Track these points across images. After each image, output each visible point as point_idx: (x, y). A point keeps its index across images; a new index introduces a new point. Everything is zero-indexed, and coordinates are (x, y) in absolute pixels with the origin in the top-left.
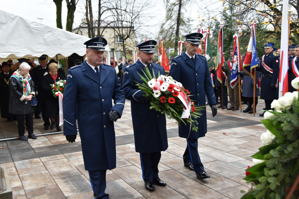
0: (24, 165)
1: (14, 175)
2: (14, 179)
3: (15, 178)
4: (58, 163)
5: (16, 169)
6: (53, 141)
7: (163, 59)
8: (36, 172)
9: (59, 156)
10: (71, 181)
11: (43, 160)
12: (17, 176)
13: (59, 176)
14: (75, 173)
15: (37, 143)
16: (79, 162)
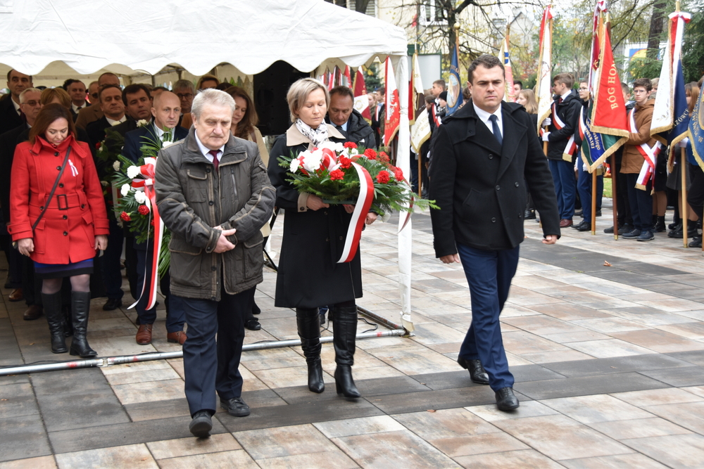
0: (91, 468)
7: (604, 86)
9: (220, 441)
11: (158, 451)
15: (137, 386)
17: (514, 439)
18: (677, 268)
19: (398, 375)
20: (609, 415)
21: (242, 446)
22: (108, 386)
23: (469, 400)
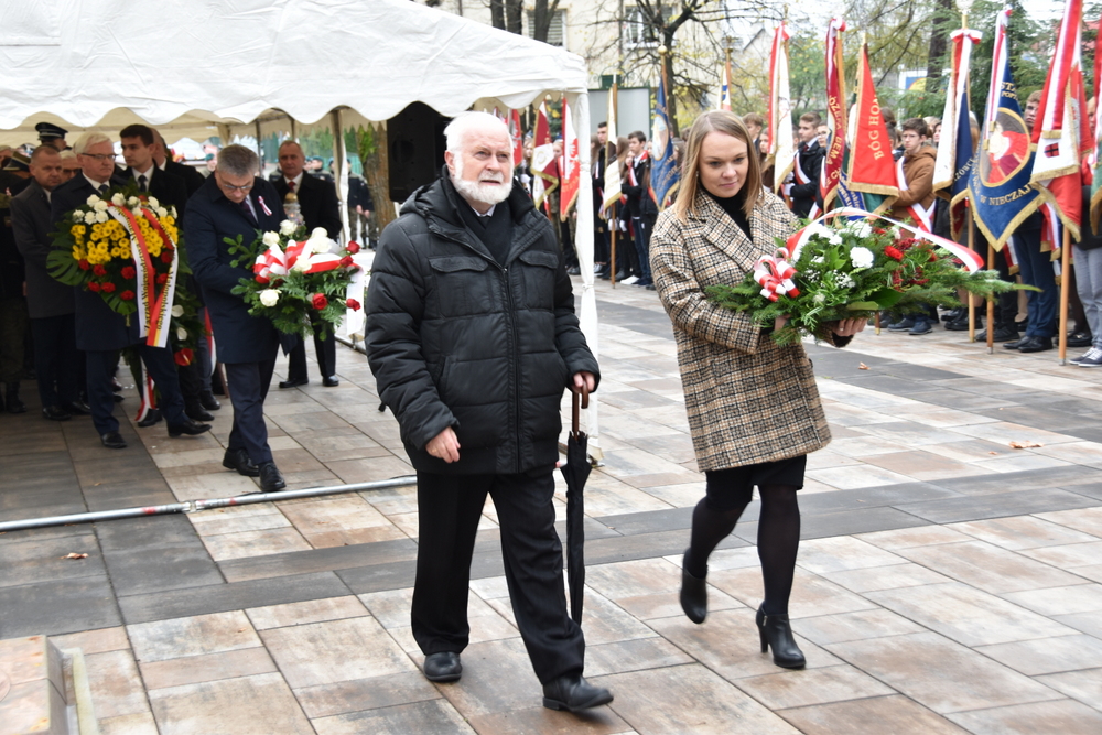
0: (171, 642)
1: (124, 690)
2: (125, 711)
3: (128, 704)
4: (329, 636)
5: (137, 661)
6: (313, 531)
7: (864, 128)
8: (225, 681)
9: (339, 606)
10: (391, 729)
11: (261, 620)
12: (138, 695)
13: (335, 701)
14: (408, 693)
15: (235, 537)
17: (725, 595)
18: (955, 370)
20: (850, 562)
21: (370, 611)
22: (196, 538)
23: (670, 548)
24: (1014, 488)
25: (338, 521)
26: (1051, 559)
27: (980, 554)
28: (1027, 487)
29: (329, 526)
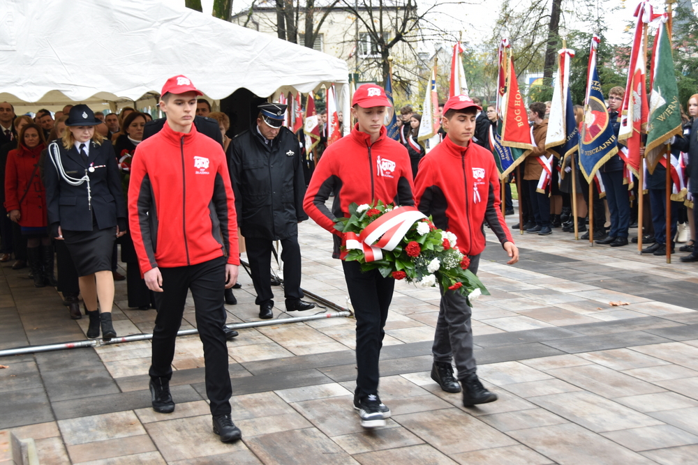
0: (87, 431)
1: (57, 464)
4: (190, 427)
5: (64, 444)
7: (511, 107)
8: (124, 458)
9: (195, 407)
11: (145, 416)
15: (126, 363)
16: (255, 427)
18: (571, 256)
19: (345, 349)
20: (518, 378)
22: (100, 363)
23: (404, 369)
24: (614, 331)
25: (192, 352)
26: (642, 376)
27: (598, 373)
28: (622, 330)
29: (186, 356)
